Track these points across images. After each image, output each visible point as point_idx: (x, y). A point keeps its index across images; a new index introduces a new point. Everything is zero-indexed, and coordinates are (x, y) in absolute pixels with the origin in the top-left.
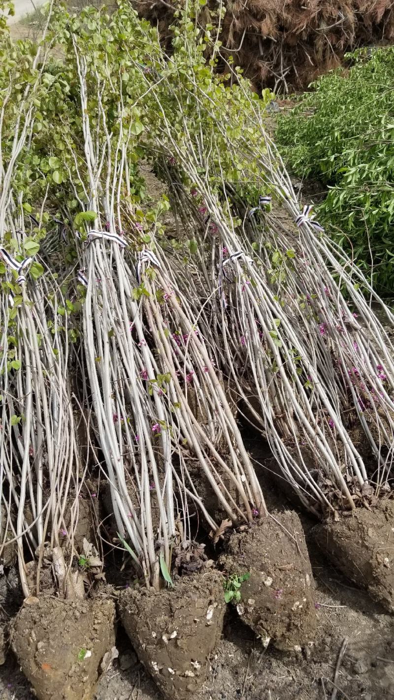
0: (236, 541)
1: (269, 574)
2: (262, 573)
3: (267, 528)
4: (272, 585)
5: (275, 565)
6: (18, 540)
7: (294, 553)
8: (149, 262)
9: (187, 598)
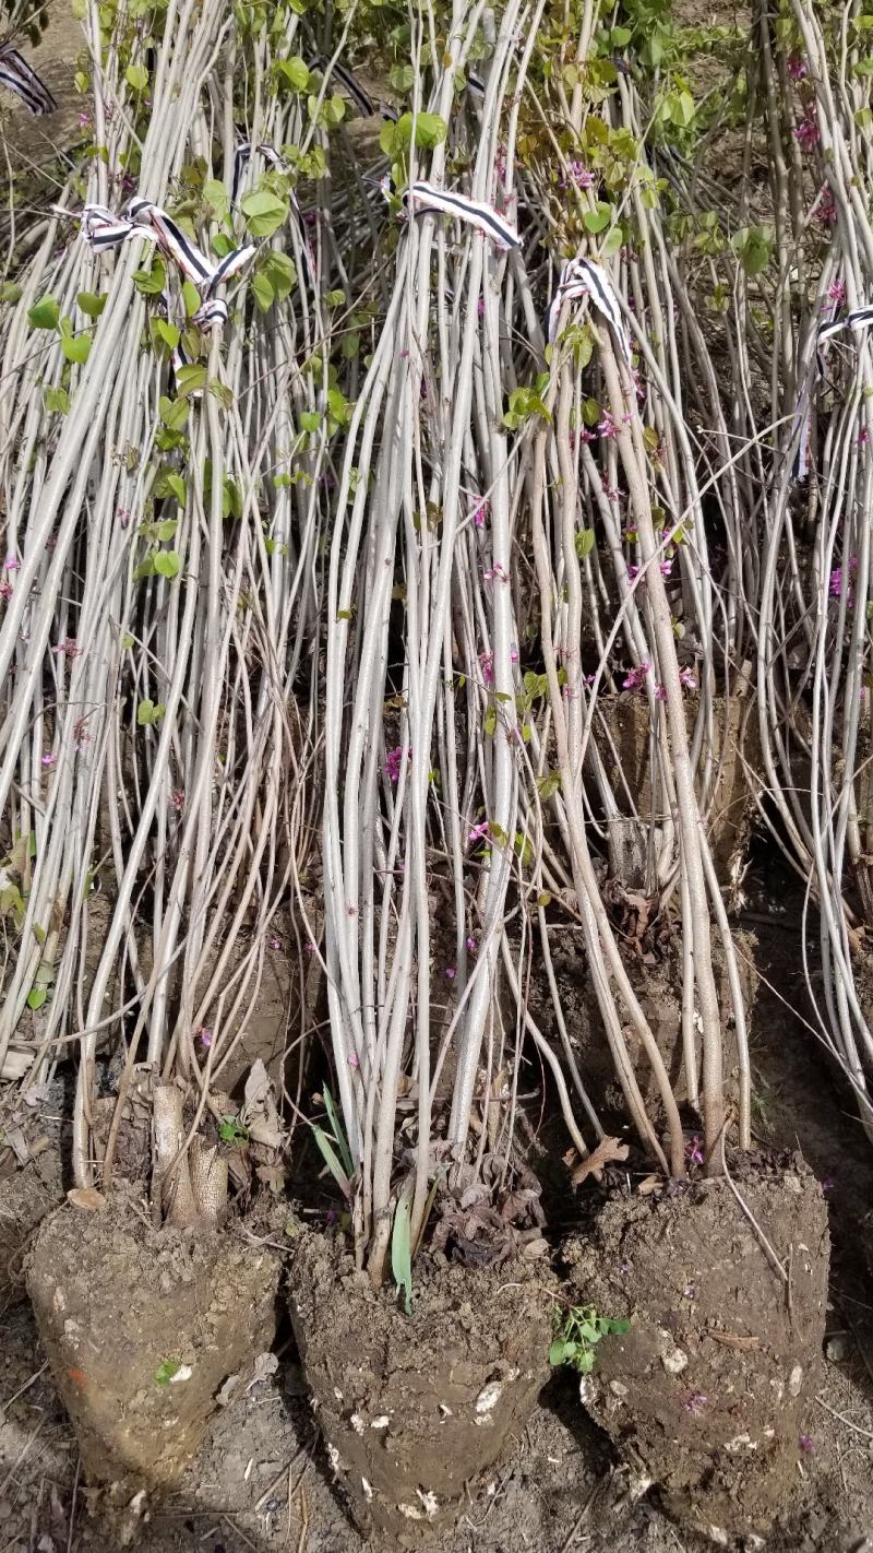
0: (617, 1220)
1: (680, 1342)
2: (665, 1334)
3: (711, 1219)
4: (681, 1375)
5: (706, 1323)
6: (82, 1040)
7: (771, 1304)
8: (585, 301)
9: (430, 1352)
